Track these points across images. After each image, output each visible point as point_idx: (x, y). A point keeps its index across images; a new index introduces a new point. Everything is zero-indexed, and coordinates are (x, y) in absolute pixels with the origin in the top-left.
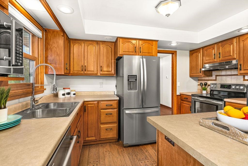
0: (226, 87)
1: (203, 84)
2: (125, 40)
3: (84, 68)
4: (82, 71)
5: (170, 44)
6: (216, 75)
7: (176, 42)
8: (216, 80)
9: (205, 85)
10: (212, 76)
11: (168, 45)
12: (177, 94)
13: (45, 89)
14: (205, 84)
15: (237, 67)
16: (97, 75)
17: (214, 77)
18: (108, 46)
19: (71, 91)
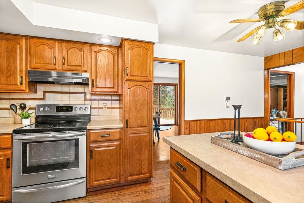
0: (64, 110)
1: (18, 106)
6: (44, 91)
8: (44, 99)
10: (36, 93)
14: (23, 106)
15: (87, 83)
17: (40, 95)
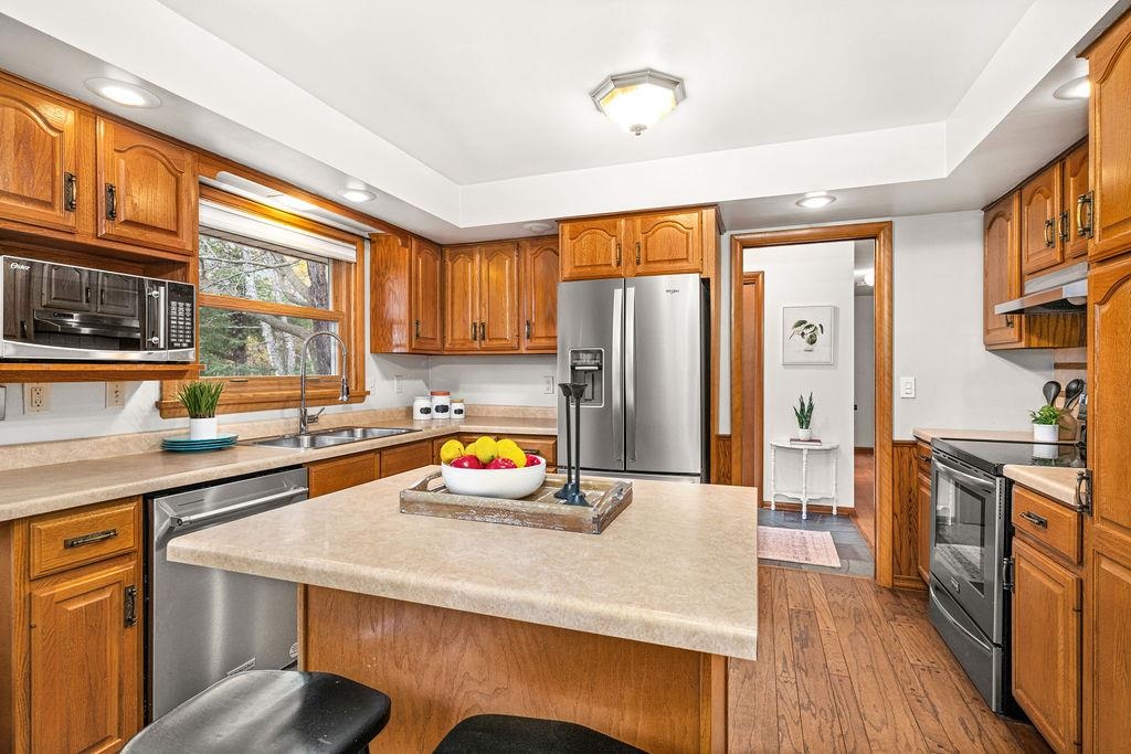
1: (1063, 389)
2: (580, 225)
3: (481, 331)
4: (475, 339)
5: (797, 204)
7: (824, 194)
9: (1068, 397)
11: (791, 207)
12: (898, 437)
13: (368, 393)
16: (519, 352)
18: (549, 252)
19: (452, 402)
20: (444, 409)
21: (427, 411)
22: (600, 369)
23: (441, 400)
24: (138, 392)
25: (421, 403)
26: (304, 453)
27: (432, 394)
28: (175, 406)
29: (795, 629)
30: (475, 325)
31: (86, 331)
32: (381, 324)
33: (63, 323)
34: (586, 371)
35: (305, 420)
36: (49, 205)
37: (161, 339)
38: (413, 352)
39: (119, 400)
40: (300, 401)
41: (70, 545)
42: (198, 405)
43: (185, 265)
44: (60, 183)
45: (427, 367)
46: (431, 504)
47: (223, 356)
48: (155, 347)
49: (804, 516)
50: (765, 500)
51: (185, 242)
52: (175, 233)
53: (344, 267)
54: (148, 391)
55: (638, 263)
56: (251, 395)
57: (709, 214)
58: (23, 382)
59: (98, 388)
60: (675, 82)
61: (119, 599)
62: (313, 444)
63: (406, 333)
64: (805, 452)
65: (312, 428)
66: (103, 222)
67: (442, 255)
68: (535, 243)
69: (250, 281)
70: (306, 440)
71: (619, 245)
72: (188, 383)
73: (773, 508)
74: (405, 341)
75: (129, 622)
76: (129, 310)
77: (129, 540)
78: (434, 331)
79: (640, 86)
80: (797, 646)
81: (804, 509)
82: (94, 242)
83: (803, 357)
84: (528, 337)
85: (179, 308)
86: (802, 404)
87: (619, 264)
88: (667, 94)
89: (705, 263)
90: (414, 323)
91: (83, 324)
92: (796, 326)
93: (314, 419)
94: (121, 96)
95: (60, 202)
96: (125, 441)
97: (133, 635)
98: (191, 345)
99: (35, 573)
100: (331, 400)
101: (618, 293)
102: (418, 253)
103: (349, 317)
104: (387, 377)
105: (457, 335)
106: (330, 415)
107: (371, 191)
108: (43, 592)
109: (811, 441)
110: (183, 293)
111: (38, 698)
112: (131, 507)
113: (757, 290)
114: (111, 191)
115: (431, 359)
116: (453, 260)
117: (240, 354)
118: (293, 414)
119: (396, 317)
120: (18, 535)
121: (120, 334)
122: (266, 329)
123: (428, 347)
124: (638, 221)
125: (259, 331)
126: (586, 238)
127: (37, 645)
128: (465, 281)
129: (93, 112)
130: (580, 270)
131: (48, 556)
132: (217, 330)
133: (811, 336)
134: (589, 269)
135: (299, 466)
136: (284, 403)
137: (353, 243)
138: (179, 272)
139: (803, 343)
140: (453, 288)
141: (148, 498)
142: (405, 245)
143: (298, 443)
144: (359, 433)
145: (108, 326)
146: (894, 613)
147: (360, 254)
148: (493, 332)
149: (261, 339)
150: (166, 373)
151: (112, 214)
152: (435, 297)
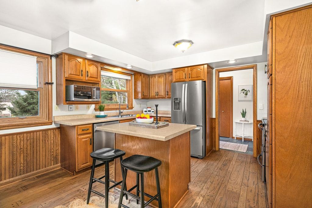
2: (177, 70)
3: (157, 94)
5: (228, 62)
7: (234, 60)
12: (258, 119)
13: (133, 107)
16: (165, 98)
20: (150, 111)
21: (146, 111)
22: (180, 102)
23: (149, 109)
24: (92, 106)
25: (145, 110)
26: (120, 118)
27: (147, 108)
28: (97, 109)
29: (224, 163)
30: (156, 92)
31: (82, 95)
32: (136, 92)
33: (78, 93)
34: (177, 103)
35: (120, 113)
36: (79, 75)
37: (95, 97)
38: (143, 98)
39: (89, 108)
40: (119, 109)
41: (83, 130)
42: (101, 109)
43: (99, 83)
44: (80, 72)
45: (147, 102)
46: (133, 124)
47: (107, 99)
48: (94, 99)
49: (243, 141)
50: (233, 136)
51: (99, 79)
52: (97, 78)
53: (128, 81)
54: (93, 106)
55: (189, 78)
56: (110, 107)
57: (206, 66)
58: (75, 104)
59: (85, 106)
60: (190, 41)
61: (89, 140)
62: (121, 117)
63: (141, 94)
64: (243, 124)
65: (121, 114)
66: (86, 77)
67: (149, 77)
68: (169, 73)
69: (113, 82)
70: (120, 116)
71: (185, 74)
72: (99, 105)
73: (235, 138)
74: (141, 96)
75: (91, 144)
76: (89, 90)
77: (91, 131)
78: (147, 94)
79: (182, 43)
80: (223, 166)
81: (243, 139)
82: (85, 81)
83: (243, 99)
84: (167, 95)
85: (98, 92)
86: (243, 111)
87: (185, 78)
88: (189, 44)
89: (205, 78)
90: (142, 92)
91: (82, 93)
92: (242, 90)
93: (122, 112)
94: (89, 56)
95: (81, 75)
96: (90, 115)
97: (91, 146)
98: (100, 98)
99: (78, 134)
100: (125, 109)
101: (184, 85)
102: (143, 77)
103: (129, 91)
104: (138, 104)
105: (153, 95)
106: (125, 112)
107: (132, 66)
108: (80, 137)
109: (245, 121)
110: (98, 89)
111: (79, 153)
112: (91, 125)
113: (231, 81)
114: (88, 72)
115: (148, 100)
116: (151, 78)
117: (111, 99)
118: (118, 111)
119: (139, 91)
120: (76, 128)
121: (88, 95)
122: (117, 93)
123: (146, 97)
124: (190, 68)
125: (115, 93)
126: (178, 73)
127: (79, 145)
128: (154, 82)
129: (85, 59)
130: (177, 80)
131: (80, 132)
132: (106, 93)
133: (246, 93)
134: (179, 80)
135: (118, 121)
136: (116, 109)
137: (130, 76)
138: (98, 85)
139: (244, 95)
140: (151, 84)
141: (93, 124)
142: (140, 76)
143: (119, 117)
144: (131, 115)
145: (86, 94)
146: (253, 162)
147: (132, 78)
148: (160, 94)
149: (116, 95)
150: (96, 103)
151: (88, 76)
152: (147, 86)
